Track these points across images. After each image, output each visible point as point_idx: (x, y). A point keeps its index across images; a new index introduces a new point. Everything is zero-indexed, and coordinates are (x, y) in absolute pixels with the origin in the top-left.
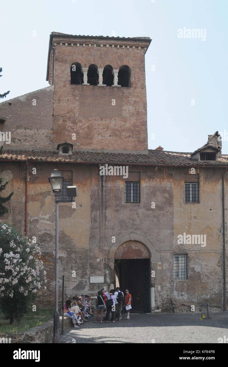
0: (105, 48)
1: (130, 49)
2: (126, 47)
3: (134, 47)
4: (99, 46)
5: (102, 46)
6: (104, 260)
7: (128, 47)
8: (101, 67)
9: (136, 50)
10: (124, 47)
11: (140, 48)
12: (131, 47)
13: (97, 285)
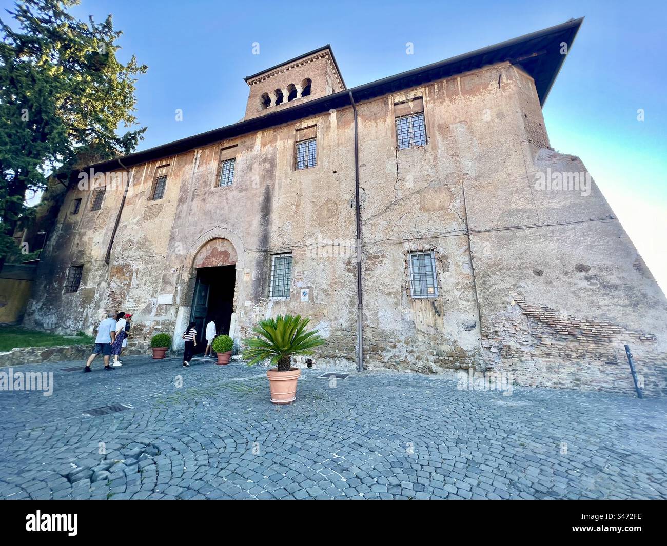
0: (288, 72)
1: (312, 63)
2: (307, 62)
3: (314, 60)
4: (283, 72)
5: (285, 71)
6: (178, 270)
7: (309, 62)
8: (284, 88)
9: (317, 62)
10: (305, 63)
11: (320, 58)
12: (312, 61)
13: (164, 307)
